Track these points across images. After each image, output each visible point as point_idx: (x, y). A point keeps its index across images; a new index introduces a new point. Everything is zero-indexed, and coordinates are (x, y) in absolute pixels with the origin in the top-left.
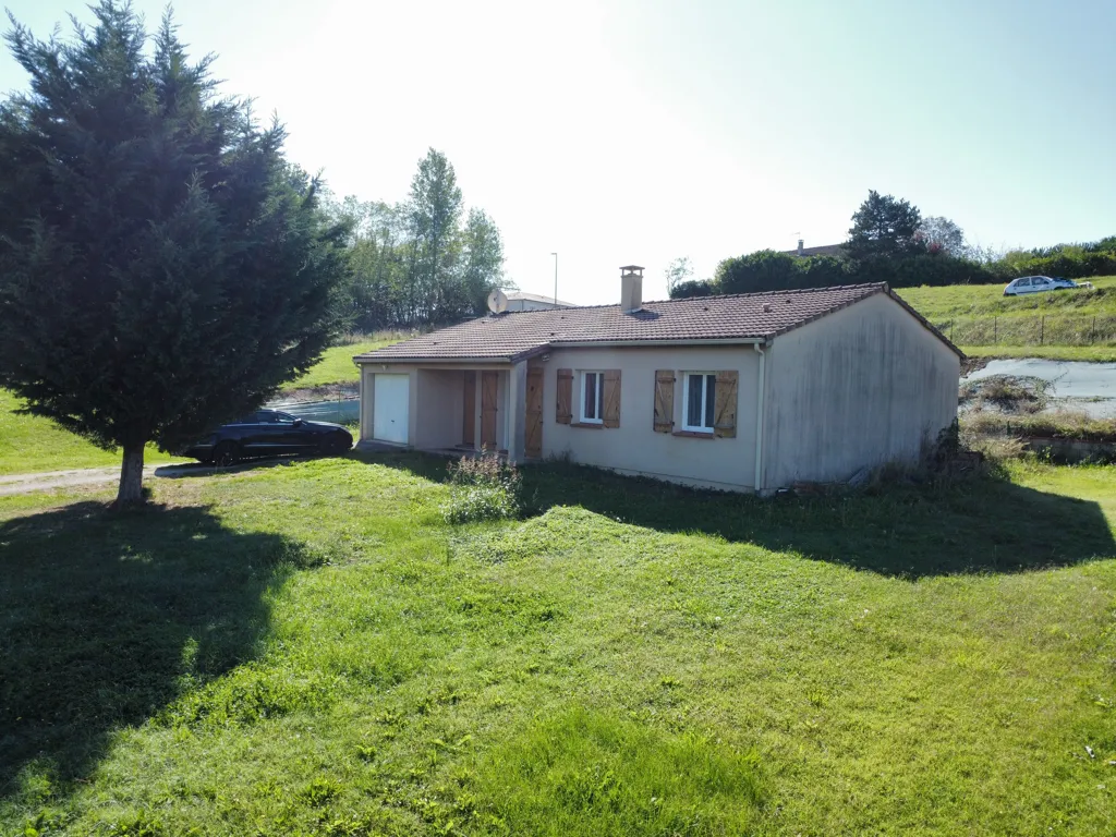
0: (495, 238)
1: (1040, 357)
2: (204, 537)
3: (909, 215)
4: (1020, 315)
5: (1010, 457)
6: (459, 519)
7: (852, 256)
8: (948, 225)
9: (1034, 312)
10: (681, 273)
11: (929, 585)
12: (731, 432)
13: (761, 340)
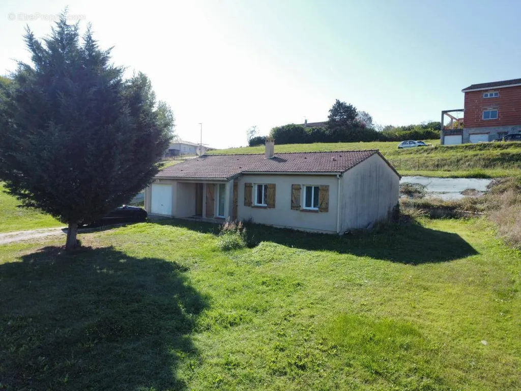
0: (171, 115)
1: (420, 175)
2: (126, 260)
3: (352, 111)
4: (407, 157)
5: (419, 216)
6: (226, 249)
7: (329, 128)
8: (366, 115)
9: (412, 156)
10: (254, 132)
11: (421, 267)
12: (326, 210)
13: (340, 173)
